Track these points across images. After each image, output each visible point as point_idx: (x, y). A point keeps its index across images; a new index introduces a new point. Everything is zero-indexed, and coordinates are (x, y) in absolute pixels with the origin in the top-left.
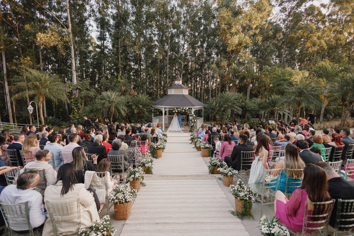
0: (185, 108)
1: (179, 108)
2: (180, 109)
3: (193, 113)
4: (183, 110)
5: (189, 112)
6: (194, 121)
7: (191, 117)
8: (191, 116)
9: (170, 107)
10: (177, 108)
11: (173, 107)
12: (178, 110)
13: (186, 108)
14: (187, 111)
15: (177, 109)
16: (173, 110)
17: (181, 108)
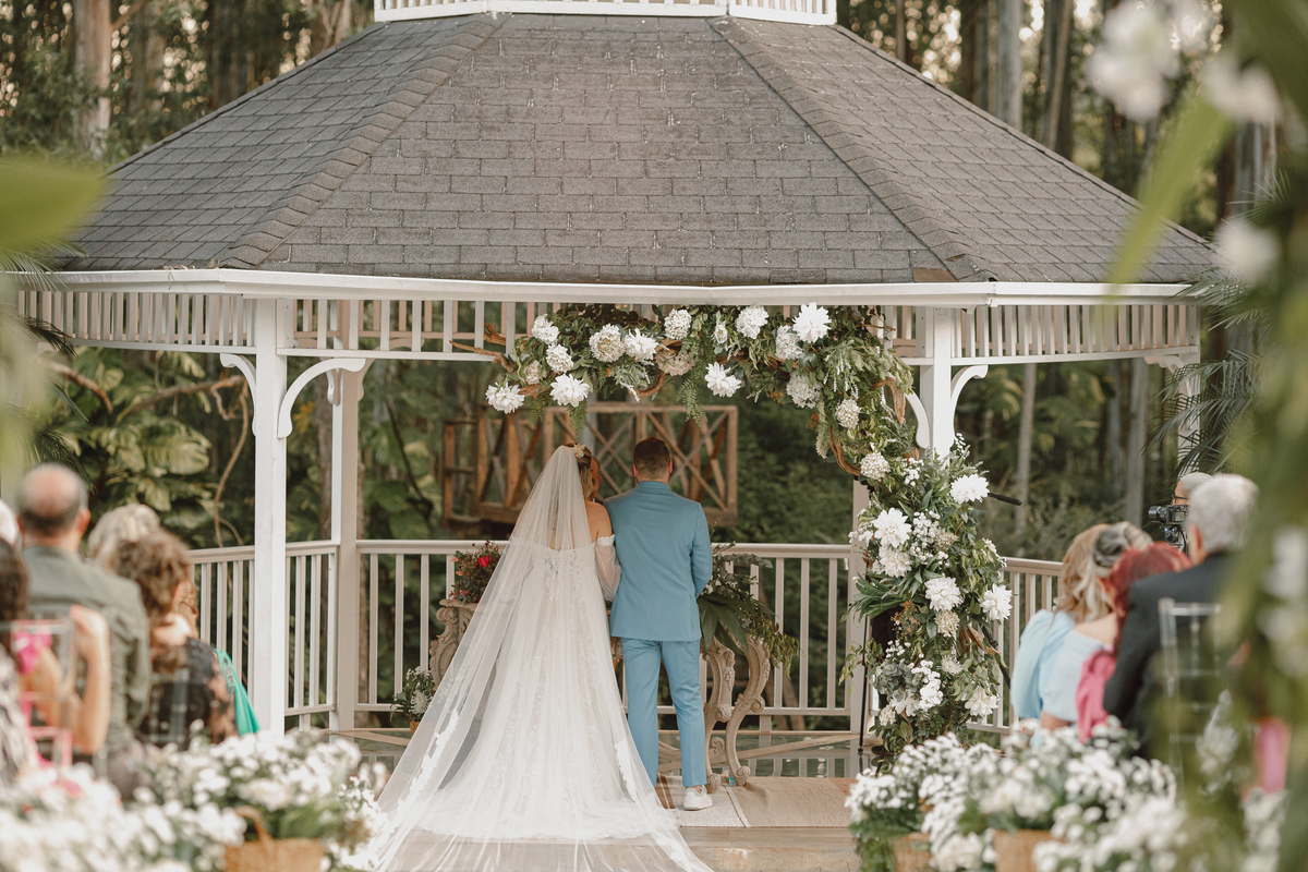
0: (752, 322)
1: (629, 319)
2: (642, 345)
3: (940, 433)
4: (707, 352)
5: (848, 411)
6: (969, 608)
7: (892, 525)
8: (889, 494)
9: (386, 287)
10: (579, 323)
11: (479, 291)
12: (590, 368)
13: (779, 317)
14: (800, 390)
15: (577, 343)
16: (494, 373)
17: (679, 323)
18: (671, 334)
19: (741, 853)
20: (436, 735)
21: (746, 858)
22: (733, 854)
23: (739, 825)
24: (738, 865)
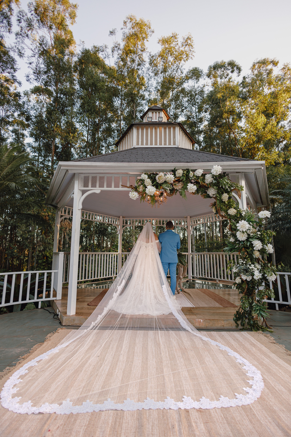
0: (199, 173)
2: (170, 177)
4: (187, 181)
5: (226, 196)
12: (156, 185)
17: (180, 173)
18: (177, 175)
19: (200, 321)
20: (118, 287)
21: (202, 322)
22: (198, 321)
23: (192, 306)
24: (200, 325)
